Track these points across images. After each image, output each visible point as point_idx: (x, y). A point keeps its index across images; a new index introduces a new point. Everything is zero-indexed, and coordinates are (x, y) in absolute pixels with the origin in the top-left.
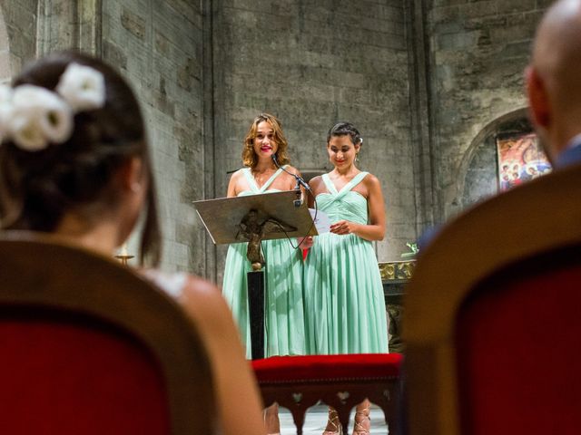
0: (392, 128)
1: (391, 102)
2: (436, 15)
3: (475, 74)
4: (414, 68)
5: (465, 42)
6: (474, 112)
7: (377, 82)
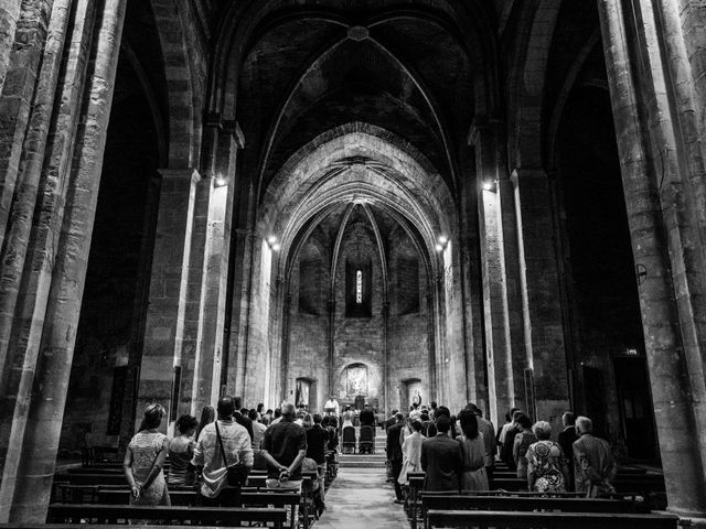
0: (323, 365)
1: (324, 358)
2: (336, 337)
3: (344, 353)
4: (329, 350)
5: (343, 344)
6: (344, 362)
7: (320, 354)
